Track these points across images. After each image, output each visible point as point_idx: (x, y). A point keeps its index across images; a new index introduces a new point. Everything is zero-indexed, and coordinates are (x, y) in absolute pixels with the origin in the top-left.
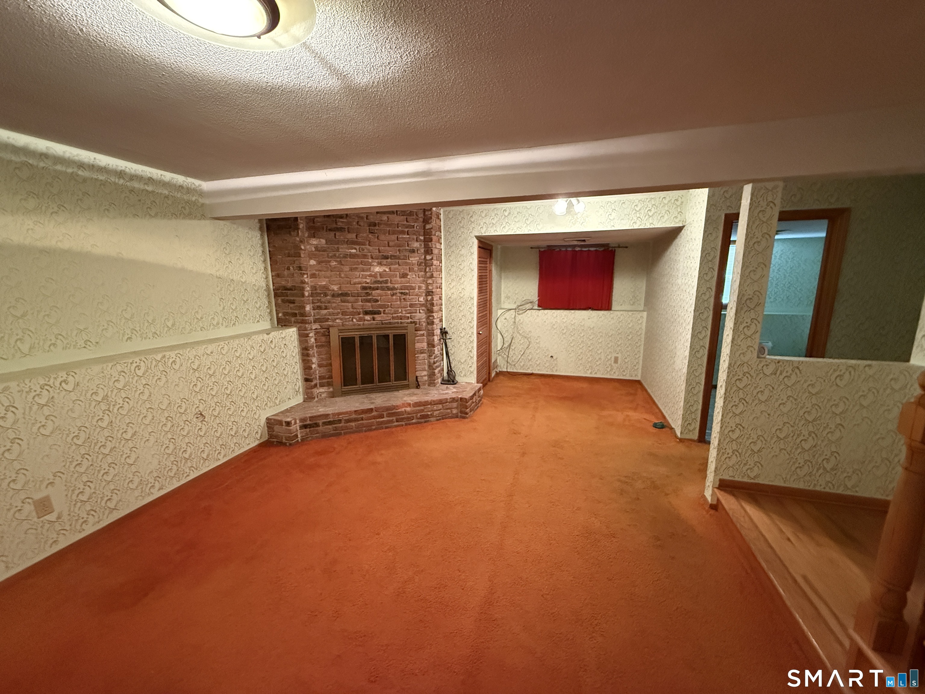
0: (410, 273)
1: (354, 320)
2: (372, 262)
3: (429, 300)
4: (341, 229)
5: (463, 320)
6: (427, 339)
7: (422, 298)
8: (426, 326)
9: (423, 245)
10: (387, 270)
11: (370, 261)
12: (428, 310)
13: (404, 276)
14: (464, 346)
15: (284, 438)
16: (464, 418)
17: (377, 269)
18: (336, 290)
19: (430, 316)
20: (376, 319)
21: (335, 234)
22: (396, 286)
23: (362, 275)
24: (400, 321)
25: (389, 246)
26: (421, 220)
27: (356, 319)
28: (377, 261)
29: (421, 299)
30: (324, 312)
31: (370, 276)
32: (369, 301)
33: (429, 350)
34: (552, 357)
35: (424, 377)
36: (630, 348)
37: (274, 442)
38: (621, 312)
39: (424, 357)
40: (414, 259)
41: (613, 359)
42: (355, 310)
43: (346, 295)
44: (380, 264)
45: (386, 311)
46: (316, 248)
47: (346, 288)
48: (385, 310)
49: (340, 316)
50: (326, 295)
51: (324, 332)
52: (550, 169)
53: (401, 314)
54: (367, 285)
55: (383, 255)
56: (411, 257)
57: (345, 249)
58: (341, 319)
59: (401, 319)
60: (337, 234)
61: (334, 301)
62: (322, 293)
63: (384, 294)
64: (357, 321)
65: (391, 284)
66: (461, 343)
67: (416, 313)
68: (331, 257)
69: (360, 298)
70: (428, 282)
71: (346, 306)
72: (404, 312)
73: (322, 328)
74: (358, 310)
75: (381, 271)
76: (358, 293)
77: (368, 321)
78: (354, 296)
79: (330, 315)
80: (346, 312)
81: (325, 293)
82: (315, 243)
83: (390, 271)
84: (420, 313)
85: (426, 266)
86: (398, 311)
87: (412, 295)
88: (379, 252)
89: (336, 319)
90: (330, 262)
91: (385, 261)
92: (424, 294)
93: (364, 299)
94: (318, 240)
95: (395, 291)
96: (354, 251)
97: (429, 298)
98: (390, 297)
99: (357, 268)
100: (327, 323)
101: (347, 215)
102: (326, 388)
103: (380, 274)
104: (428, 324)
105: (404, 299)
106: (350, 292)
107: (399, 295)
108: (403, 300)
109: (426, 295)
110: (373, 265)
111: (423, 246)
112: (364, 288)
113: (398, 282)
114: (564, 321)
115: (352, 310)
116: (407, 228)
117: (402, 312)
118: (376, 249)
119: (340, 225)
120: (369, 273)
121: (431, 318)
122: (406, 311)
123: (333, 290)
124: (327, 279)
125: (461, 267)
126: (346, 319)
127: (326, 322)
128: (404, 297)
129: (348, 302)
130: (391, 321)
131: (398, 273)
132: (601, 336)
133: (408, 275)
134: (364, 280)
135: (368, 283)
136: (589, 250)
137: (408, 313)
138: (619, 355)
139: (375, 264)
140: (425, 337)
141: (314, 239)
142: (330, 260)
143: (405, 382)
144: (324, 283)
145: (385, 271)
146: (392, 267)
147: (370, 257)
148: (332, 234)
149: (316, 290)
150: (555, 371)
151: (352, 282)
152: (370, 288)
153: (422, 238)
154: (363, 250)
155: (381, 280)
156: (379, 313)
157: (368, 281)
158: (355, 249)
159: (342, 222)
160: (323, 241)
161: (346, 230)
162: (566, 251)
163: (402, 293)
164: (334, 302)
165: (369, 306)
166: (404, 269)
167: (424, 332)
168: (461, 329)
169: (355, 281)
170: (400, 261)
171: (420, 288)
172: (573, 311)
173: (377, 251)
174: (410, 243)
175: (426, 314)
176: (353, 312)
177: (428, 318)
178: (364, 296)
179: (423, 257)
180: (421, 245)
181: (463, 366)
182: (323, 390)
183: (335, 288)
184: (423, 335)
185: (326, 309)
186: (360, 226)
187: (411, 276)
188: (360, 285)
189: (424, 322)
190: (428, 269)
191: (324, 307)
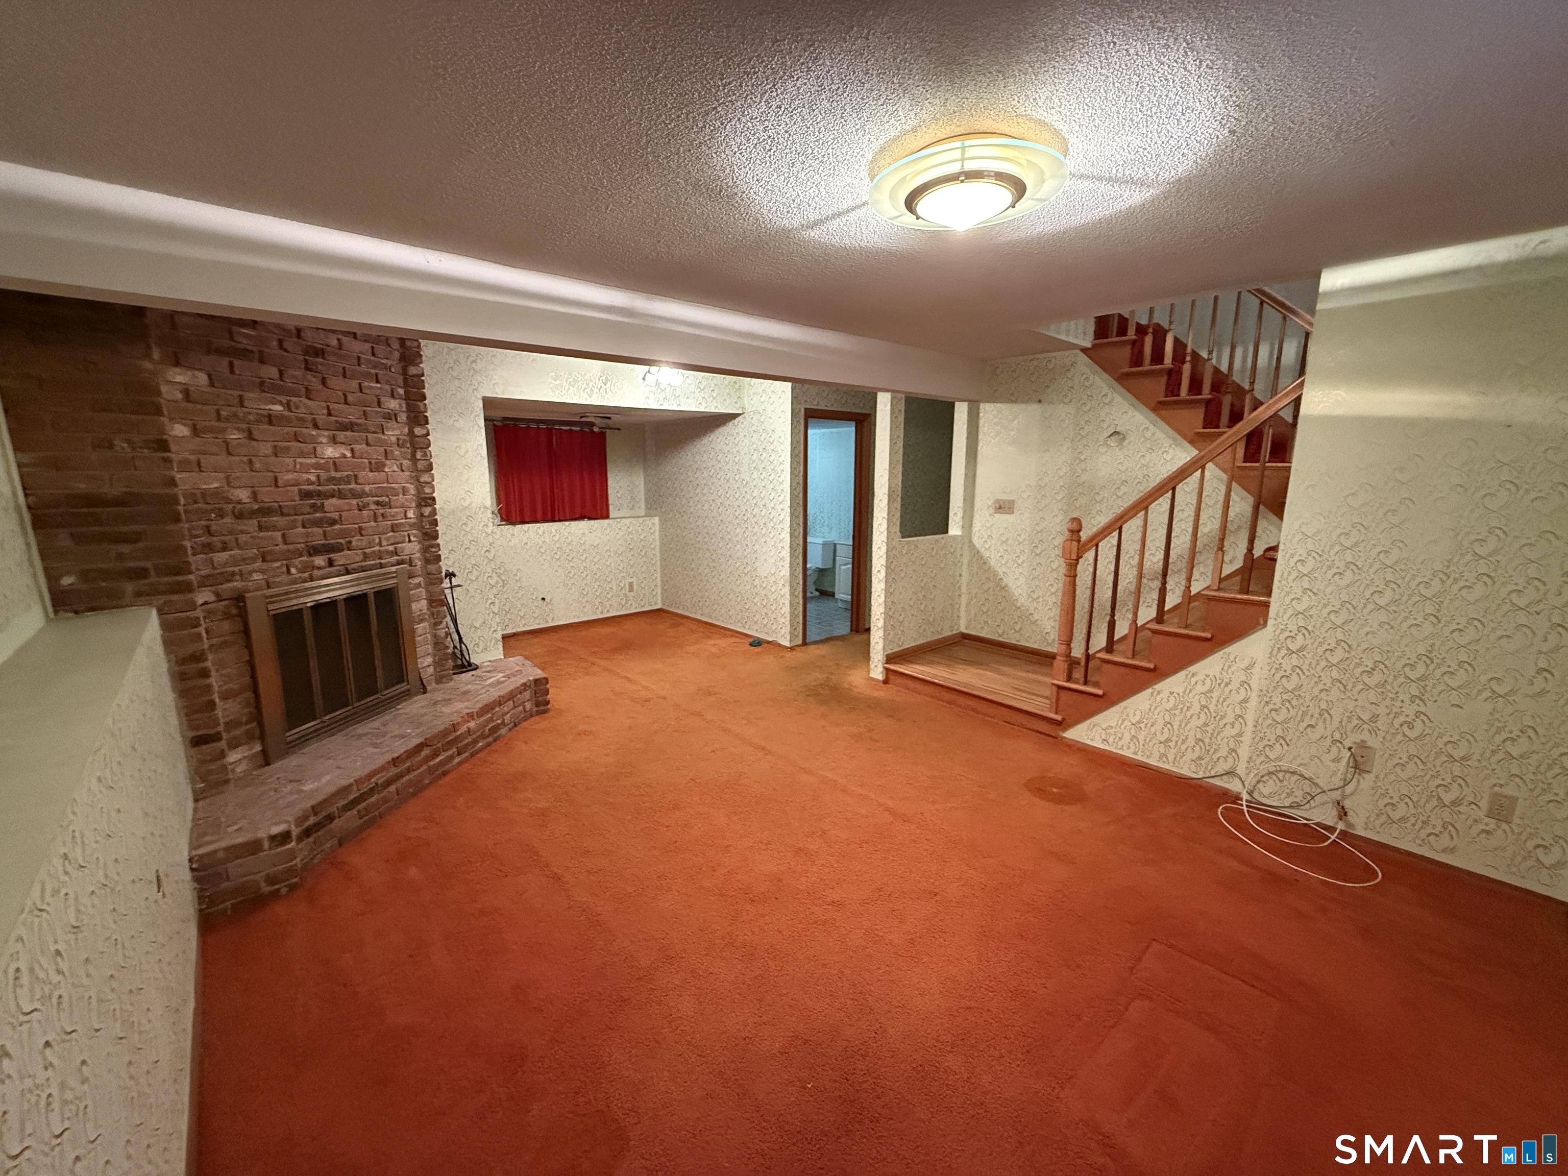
0: (388, 462)
1: (293, 570)
2: (319, 435)
3: (426, 514)
4: (245, 354)
5: (473, 548)
6: (428, 591)
7: (412, 512)
8: (424, 567)
9: (404, 405)
10: (349, 454)
11: (314, 433)
12: (425, 534)
13: (378, 467)
14: (478, 596)
15: (263, 884)
16: (545, 712)
17: (330, 452)
18: (245, 500)
19: (432, 546)
20: (336, 563)
21: (231, 364)
22: (367, 488)
23: (301, 464)
24: (378, 561)
25: (346, 403)
26: (397, 355)
27: (296, 567)
28: (326, 433)
29: (411, 514)
30: (220, 557)
31: (317, 466)
32: (318, 523)
33: (433, 614)
34: (543, 599)
35: (428, 669)
36: (645, 567)
37: (226, 910)
38: (630, 520)
39: (425, 628)
40: (394, 432)
41: (627, 586)
42: (291, 547)
43: (266, 511)
44: (334, 441)
45: (354, 543)
46: (186, 393)
47: (268, 496)
48: (350, 542)
49: (258, 564)
50: (221, 514)
51: (225, 606)
52: (740, 340)
53: (377, 548)
54: (311, 487)
55: (337, 422)
56: (388, 429)
57: (258, 403)
58: (263, 572)
59: (380, 558)
60: (237, 363)
61: (245, 528)
62: (212, 511)
63: (346, 508)
64: (300, 571)
65: (356, 483)
66: (472, 591)
67: (403, 542)
68: (227, 420)
69: (300, 518)
70: (422, 480)
71: (271, 537)
72: (384, 543)
73: (219, 597)
74: (299, 546)
75: (337, 455)
76: (295, 507)
77: (319, 568)
78: (289, 515)
79: (236, 563)
80: (271, 552)
81: (220, 509)
82: (179, 379)
83: (353, 457)
84: (410, 541)
85: (414, 448)
86: (374, 540)
87: (396, 507)
88: (329, 414)
89: (251, 573)
90: (223, 430)
91: (341, 436)
92: (414, 505)
93: (309, 520)
94: (190, 373)
95: (366, 500)
96: (279, 408)
97: (427, 511)
98: (356, 512)
99: (288, 448)
100: (230, 585)
101: (255, 322)
102: (246, 747)
103: (335, 464)
104: (427, 561)
105: (383, 515)
106: (276, 504)
107: (373, 507)
108: (380, 519)
109: (419, 506)
110: (321, 443)
111: (404, 409)
112: (306, 495)
113: (369, 481)
114: (556, 539)
115: (285, 547)
116: (375, 367)
117: (380, 544)
118: (323, 408)
119: (245, 343)
120: (313, 461)
121: (433, 550)
122: (387, 539)
123: (239, 502)
124: (221, 475)
125: (462, 452)
126: (274, 569)
127: (229, 581)
128: (382, 511)
129: (275, 528)
130: (364, 564)
131: (366, 461)
132: (609, 556)
133: (384, 465)
134: (305, 476)
135: (312, 483)
136: (571, 430)
137: (392, 544)
138: (634, 580)
139: (324, 440)
140: (423, 590)
141: (178, 370)
142: (222, 425)
143: (403, 687)
144: (216, 485)
145: (344, 456)
146: (357, 447)
147: (311, 425)
148: (225, 362)
149: (196, 502)
150: (549, 620)
151: (280, 483)
152: (319, 494)
153: (401, 391)
154: (297, 408)
155: (338, 475)
156: (337, 549)
157: (313, 478)
158: (281, 403)
159: (247, 336)
160: (203, 379)
161: (257, 355)
162: (529, 428)
163: (377, 503)
164: (242, 532)
165: (317, 536)
166: (376, 453)
167: (421, 579)
168: (469, 566)
169: (286, 478)
170: (370, 435)
171: (405, 491)
172: (567, 523)
173: (325, 411)
174: (383, 399)
175: (419, 542)
176: (288, 551)
177: (425, 550)
178: (309, 513)
179: (406, 430)
180: (400, 405)
181: (479, 633)
182: (239, 756)
183: (243, 495)
184: (419, 585)
185: (225, 548)
186: (286, 351)
187: (391, 467)
188: (296, 488)
189: (418, 558)
190: (419, 455)
191: (219, 545)
